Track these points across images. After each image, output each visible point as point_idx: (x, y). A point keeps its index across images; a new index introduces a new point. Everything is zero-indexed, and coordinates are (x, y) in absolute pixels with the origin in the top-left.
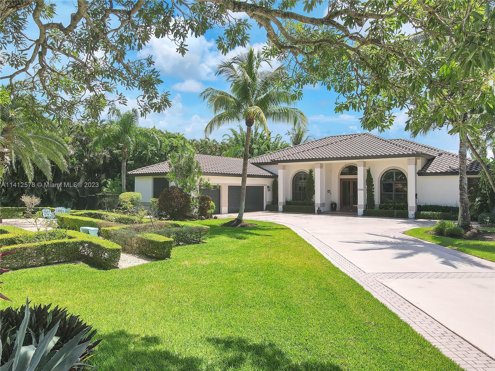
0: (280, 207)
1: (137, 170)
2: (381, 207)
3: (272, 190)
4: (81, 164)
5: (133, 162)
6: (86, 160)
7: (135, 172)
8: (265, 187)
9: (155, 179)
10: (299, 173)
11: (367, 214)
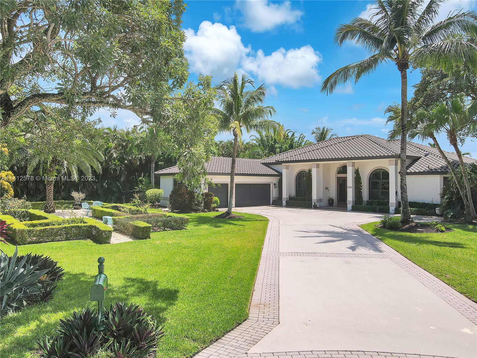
0: (284, 203)
1: (162, 171)
2: (368, 203)
3: (278, 187)
4: (121, 165)
5: (163, 163)
6: (126, 161)
7: (160, 172)
8: (271, 184)
10: (301, 172)
11: (355, 209)
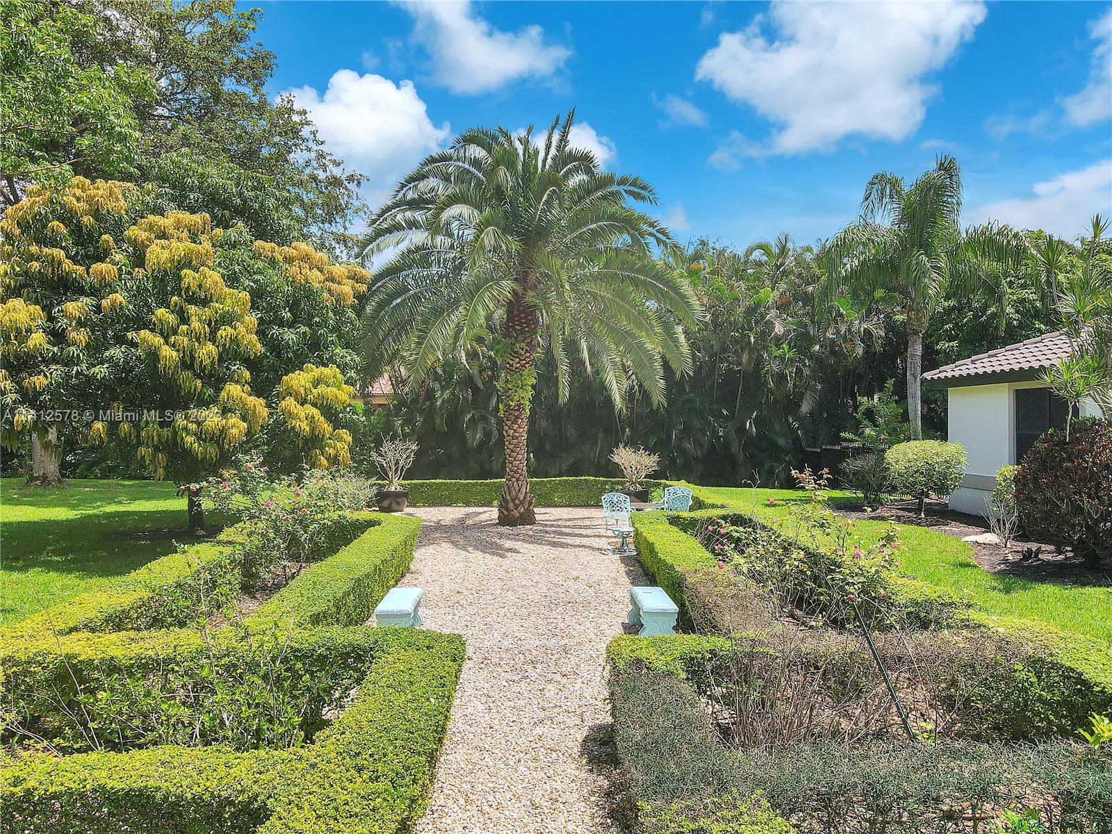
1: (956, 367)
4: (802, 361)
5: (955, 343)
6: (817, 347)
7: (948, 371)
9: (1019, 395)
